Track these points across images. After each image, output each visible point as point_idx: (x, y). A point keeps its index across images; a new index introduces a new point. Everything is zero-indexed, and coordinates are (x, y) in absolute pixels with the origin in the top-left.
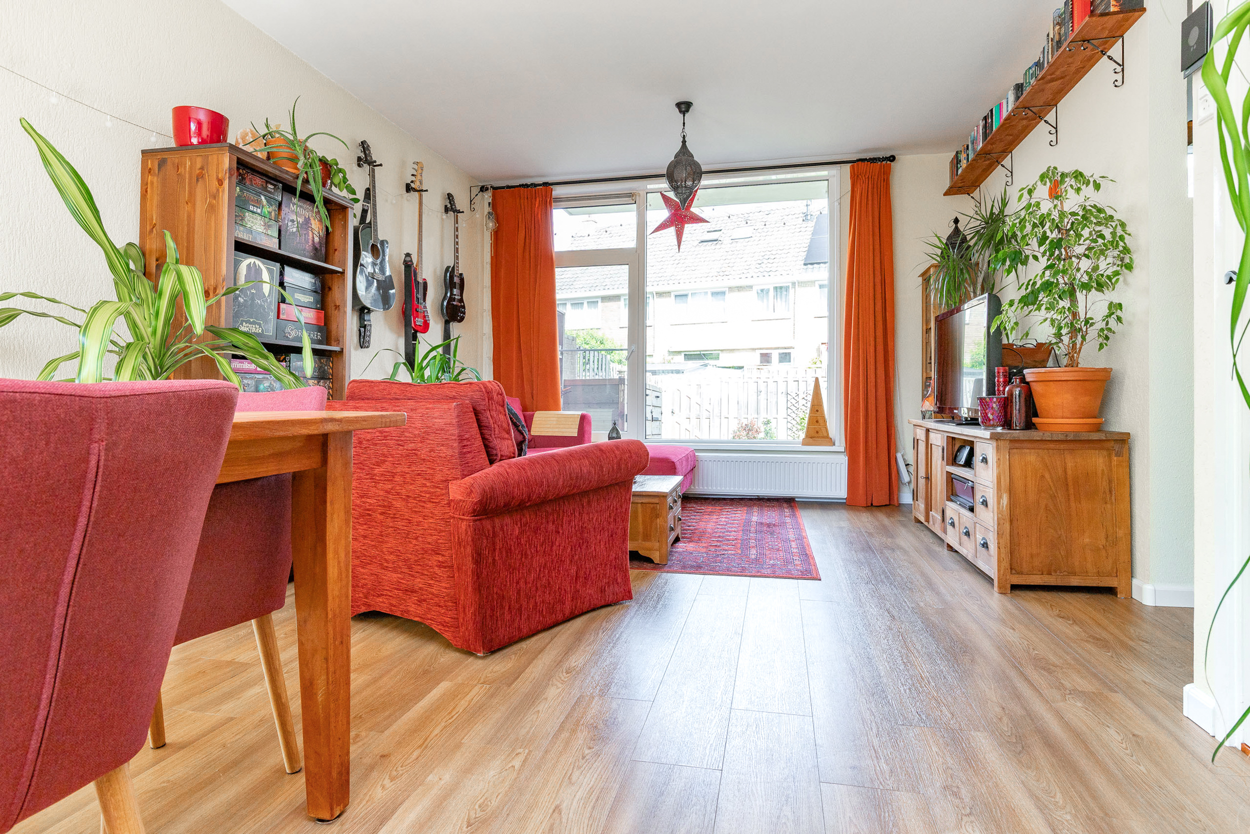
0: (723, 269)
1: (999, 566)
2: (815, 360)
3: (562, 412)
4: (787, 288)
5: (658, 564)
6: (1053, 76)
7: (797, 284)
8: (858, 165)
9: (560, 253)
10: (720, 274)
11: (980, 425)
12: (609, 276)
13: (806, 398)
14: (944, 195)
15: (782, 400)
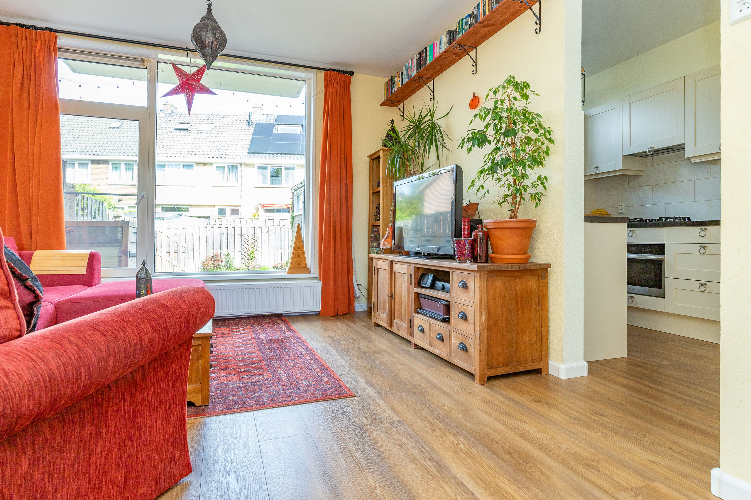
0: (192, 150)
1: (480, 364)
2: (255, 214)
3: (66, 251)
4: (236, 167)
5: (200, 406)
6: (489, 22)
7: (243, 165)
8: (331, 72)
9: (65, 101)
10: (190, 153)
11: (456, 260)
12: (98, 145)
13: (254, 238)
14: (381, 105)
15: (238, 240)
